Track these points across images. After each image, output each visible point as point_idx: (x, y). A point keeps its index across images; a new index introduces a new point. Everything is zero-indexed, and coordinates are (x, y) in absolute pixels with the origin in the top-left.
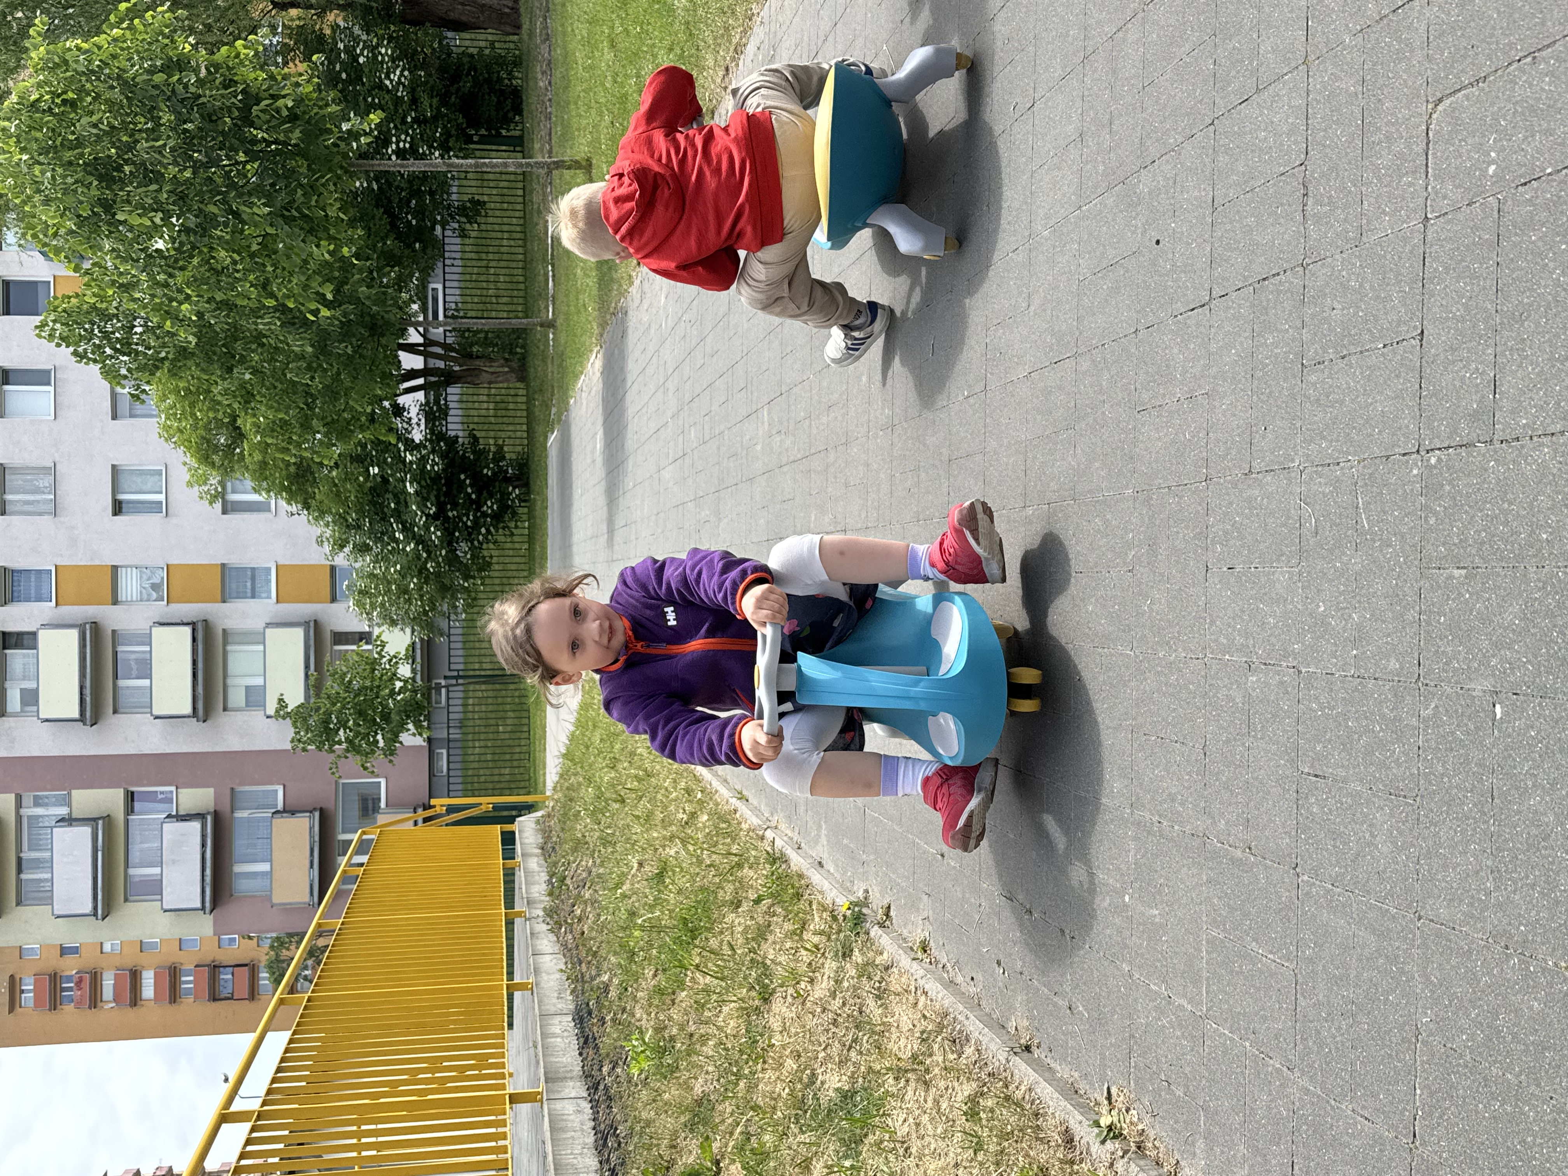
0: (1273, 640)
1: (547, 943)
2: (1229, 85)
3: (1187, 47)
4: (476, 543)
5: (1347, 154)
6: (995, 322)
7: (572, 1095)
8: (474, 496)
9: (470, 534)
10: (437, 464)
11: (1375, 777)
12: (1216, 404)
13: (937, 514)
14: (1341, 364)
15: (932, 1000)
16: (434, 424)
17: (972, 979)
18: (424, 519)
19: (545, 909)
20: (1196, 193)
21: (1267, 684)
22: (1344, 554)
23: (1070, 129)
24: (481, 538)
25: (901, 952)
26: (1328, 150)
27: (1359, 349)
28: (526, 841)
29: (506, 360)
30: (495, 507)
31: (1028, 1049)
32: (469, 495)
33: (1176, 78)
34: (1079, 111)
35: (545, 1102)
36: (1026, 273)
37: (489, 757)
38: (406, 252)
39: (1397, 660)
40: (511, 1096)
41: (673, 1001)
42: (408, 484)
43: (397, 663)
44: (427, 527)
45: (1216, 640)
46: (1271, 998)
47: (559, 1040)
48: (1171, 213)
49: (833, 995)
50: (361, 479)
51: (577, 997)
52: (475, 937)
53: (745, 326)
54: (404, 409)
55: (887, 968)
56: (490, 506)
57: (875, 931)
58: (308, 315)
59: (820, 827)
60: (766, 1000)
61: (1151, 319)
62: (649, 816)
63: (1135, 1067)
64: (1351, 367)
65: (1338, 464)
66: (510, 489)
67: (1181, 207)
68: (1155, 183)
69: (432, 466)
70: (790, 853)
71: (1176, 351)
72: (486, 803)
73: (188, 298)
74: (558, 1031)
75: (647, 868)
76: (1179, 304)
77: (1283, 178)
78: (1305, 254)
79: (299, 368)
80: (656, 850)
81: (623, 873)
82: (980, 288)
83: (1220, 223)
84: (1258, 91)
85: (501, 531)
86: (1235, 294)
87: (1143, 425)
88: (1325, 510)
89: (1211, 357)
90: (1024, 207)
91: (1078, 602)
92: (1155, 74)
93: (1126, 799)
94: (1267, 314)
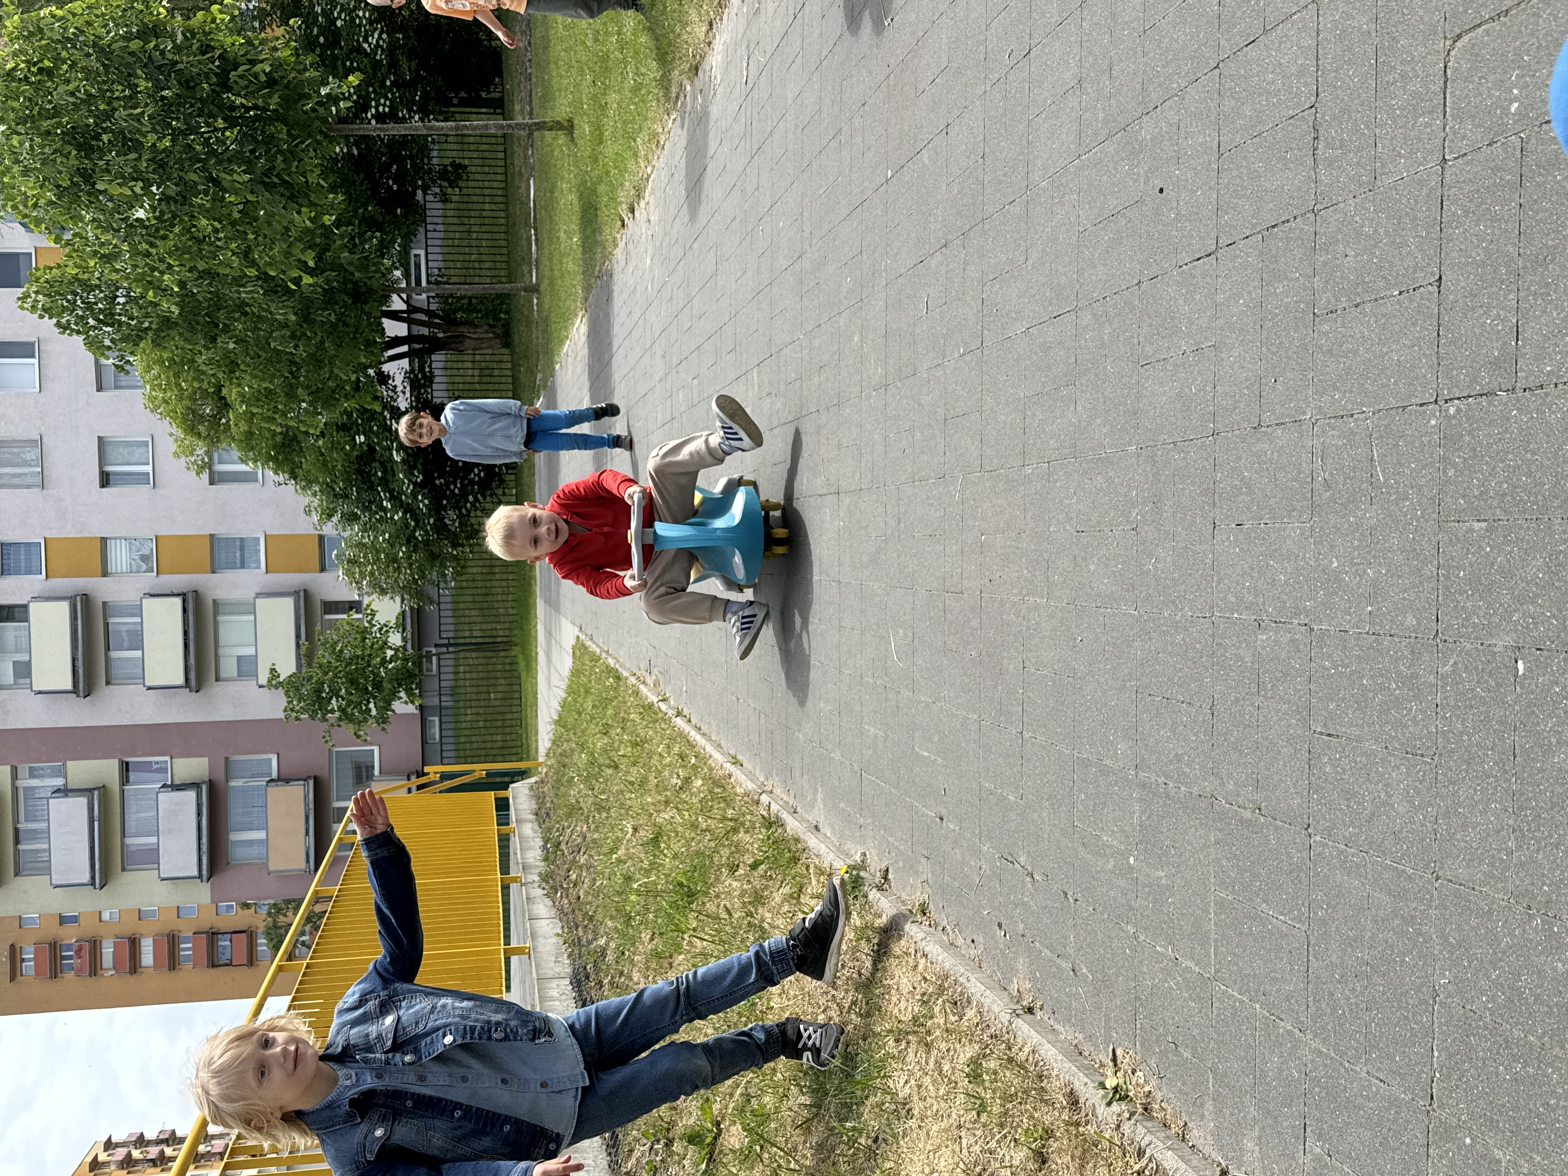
0: (1285, 597)
1: (543, 908)
2: (1234, 26)
4: (464, 511)
5: (1359, 95)
6: (991, 276)
9: (458, 502)
11: (1390, 736)
12: (1224, 355)
13: (932, 475)
14: (1355, 312)
15: (932, 963)
16: (419, 393)
17: (973, 941)
18: (411, 487)
19: (540, 874)
20: (1201, 139)
21: (1277, 642)
22: (1359, 508)
23: (1068, 75)
24: (468, 505)
25: (900, 914)
26: (1339, 92)
27: (1373, 297)
28: (521, 807)
29: (491, 326)
30: (482, 474)
31: (1030, 1010)
33: (1178, 20)
34: (1078, 58)
36: (1023, 226)
37: (481, 724)
38: (388, 218)
39: (1414, 616)
42: (394, 453)
43: (387, 631)
44: (414, 495)
45: (1224, 599)
46: (1282, 959)
47: (557, 1003)
48: (1175, 161)
50: (348, 447)
51: (574, 962)
52: (470, 903)
53: (734, 287)
54: (389, 376)
55: (887, 933)
56: (477, 474)
57: (873, 895)
58: (290, 284)
59: (816, 791)
61: (1155, 270)
62: (644, 782)
63: (1141, 1029)
64: (1365, 316)
65: (1352, 415)
67: (1186, 154)
68: (1157, 130)
70: (785, 816)
71: (1181, 302)
72: (480, 770)
73: (170, 267)
74: (556, 994)
75: (642, 833)
76: (1184, 254)
77: (1292, 121)
78: (1316, 200)
79: (283, 337)
80: (650, 815)
81: (618, 838)
82: (975, 242)
83: (1227, 170)
84: (1265, 32)
85: (488, 498)
86: (1242, 242)
87: (1147, 379)
88: (1338, 463)
89: (1218, 308)
90: (1021, 157)
91: (1080, 562)
92: (1157, 17)
93: (1132, 760)
94: (1276, 262)
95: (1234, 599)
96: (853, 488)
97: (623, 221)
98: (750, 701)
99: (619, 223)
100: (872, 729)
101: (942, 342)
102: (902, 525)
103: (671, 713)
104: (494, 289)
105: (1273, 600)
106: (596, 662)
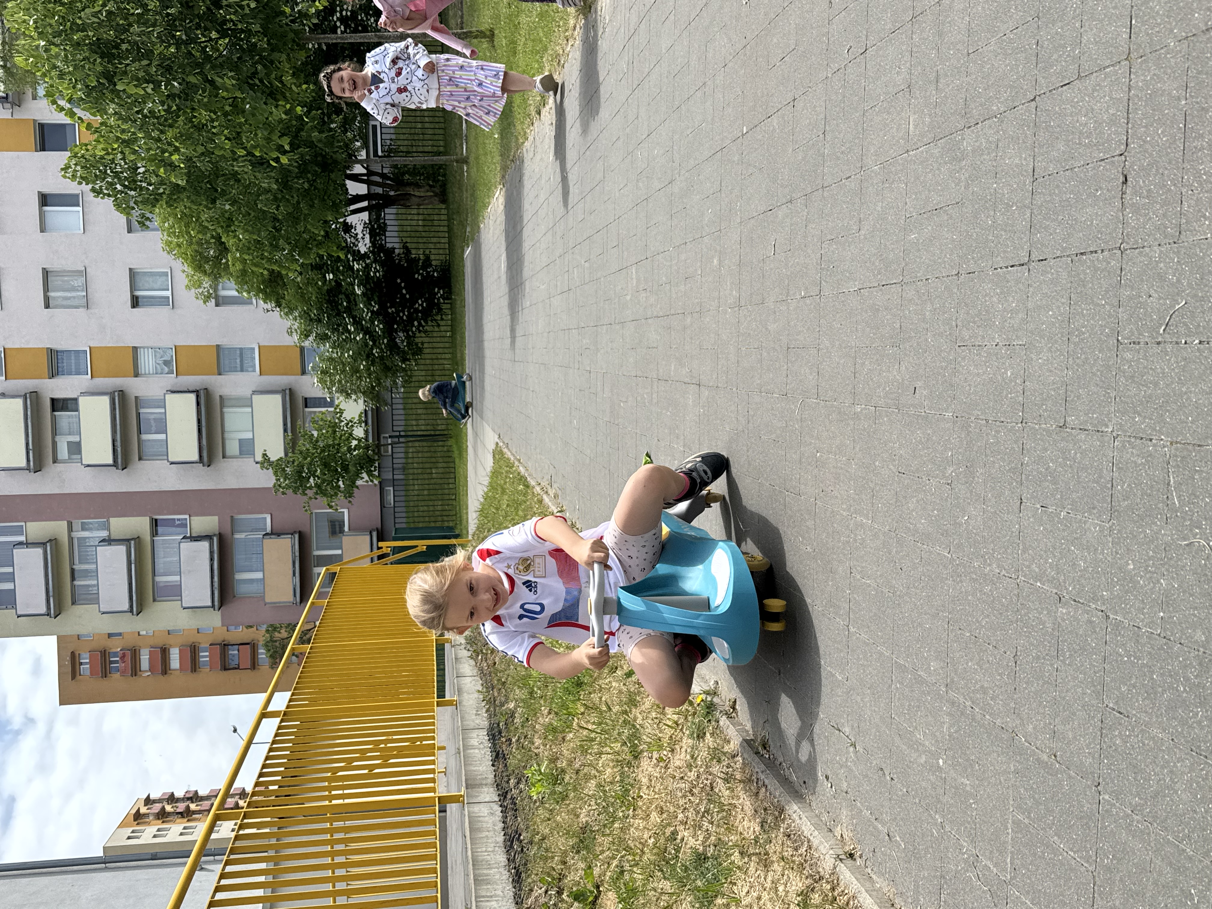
0: (1083, 582)
1: (468, 668)
2: (1052, 66)
3: (1011, 25)
4: (410, 333)
5: (1168, 154)
6: (829, 237)
7: (487, 800)
8: (408, 296)
10: (379, 271)
11: (1177, 730)
12: (1033, 356)
13: (776, 390)
14: (1158, 349)
15: (770, 794)
16: (375, 239)
17: (805, 782)
18: (369, 314)
20: (1017, 161)
21: (1075, 618)
22: (1154, 523)
23: (899, 78)
24: (414, 329)
25: (746, 745)
26: (1148, 146)
27: (1175, 339)
29: (431, 186)
30: (425, 304)
31: (851, 856)
32: (405, 295)
34: (908, 65)
35: (466, 806)
36: (857, 200)
37: (425, 493)
39: (1204, 634)
40: (439, 798)
41: (564, 739)
42: (356, 287)
43: (352, 426)
44: (372, 321)
45: (1028, 567)
46: (1070, 888)
47: (477, 751)
48: (993, 175)
49: (690, 767)
50: (320, 283)
51: (490, 717)
52: (412, 661)
53: (617, 194)
54: (351, 226)
55: (734, 758)
56: (421, 304)
57: (724, 721)
58: (271, 162)
60: (636, 757)
61: (972, 267)
63: (945, 902)
64: (1167, 355)
65: (1151, 440)
66: (436, 290)
67: (1003, 171)
68: (977, 144)
69: (375, 273)
71: (995, 299)
72: (422, 545)
73: (177, 150)
74: (476, 744)
76: (999, 258)
77: (1102, 163)
78: (1123, 239)
79: (267, 200)
82: (816, 204)
83: (1040, 193)
84: (1079, 77)
85: (430, 323)
86: (1053, 261)
87: (964, 359)
88: (1136, 479)
89: (1029, 313)
90: (857, 141)
91: (901, 498)
92: (980, 43)
93: (942, 679)
94: (1084, 286)
95: (1037, 570)
96: (711, 384)
99: (529, 121)
101: (787, 282)
102: (751, 425)
104: (432, 160)
105: (1073, 581)
106: (511, 468)
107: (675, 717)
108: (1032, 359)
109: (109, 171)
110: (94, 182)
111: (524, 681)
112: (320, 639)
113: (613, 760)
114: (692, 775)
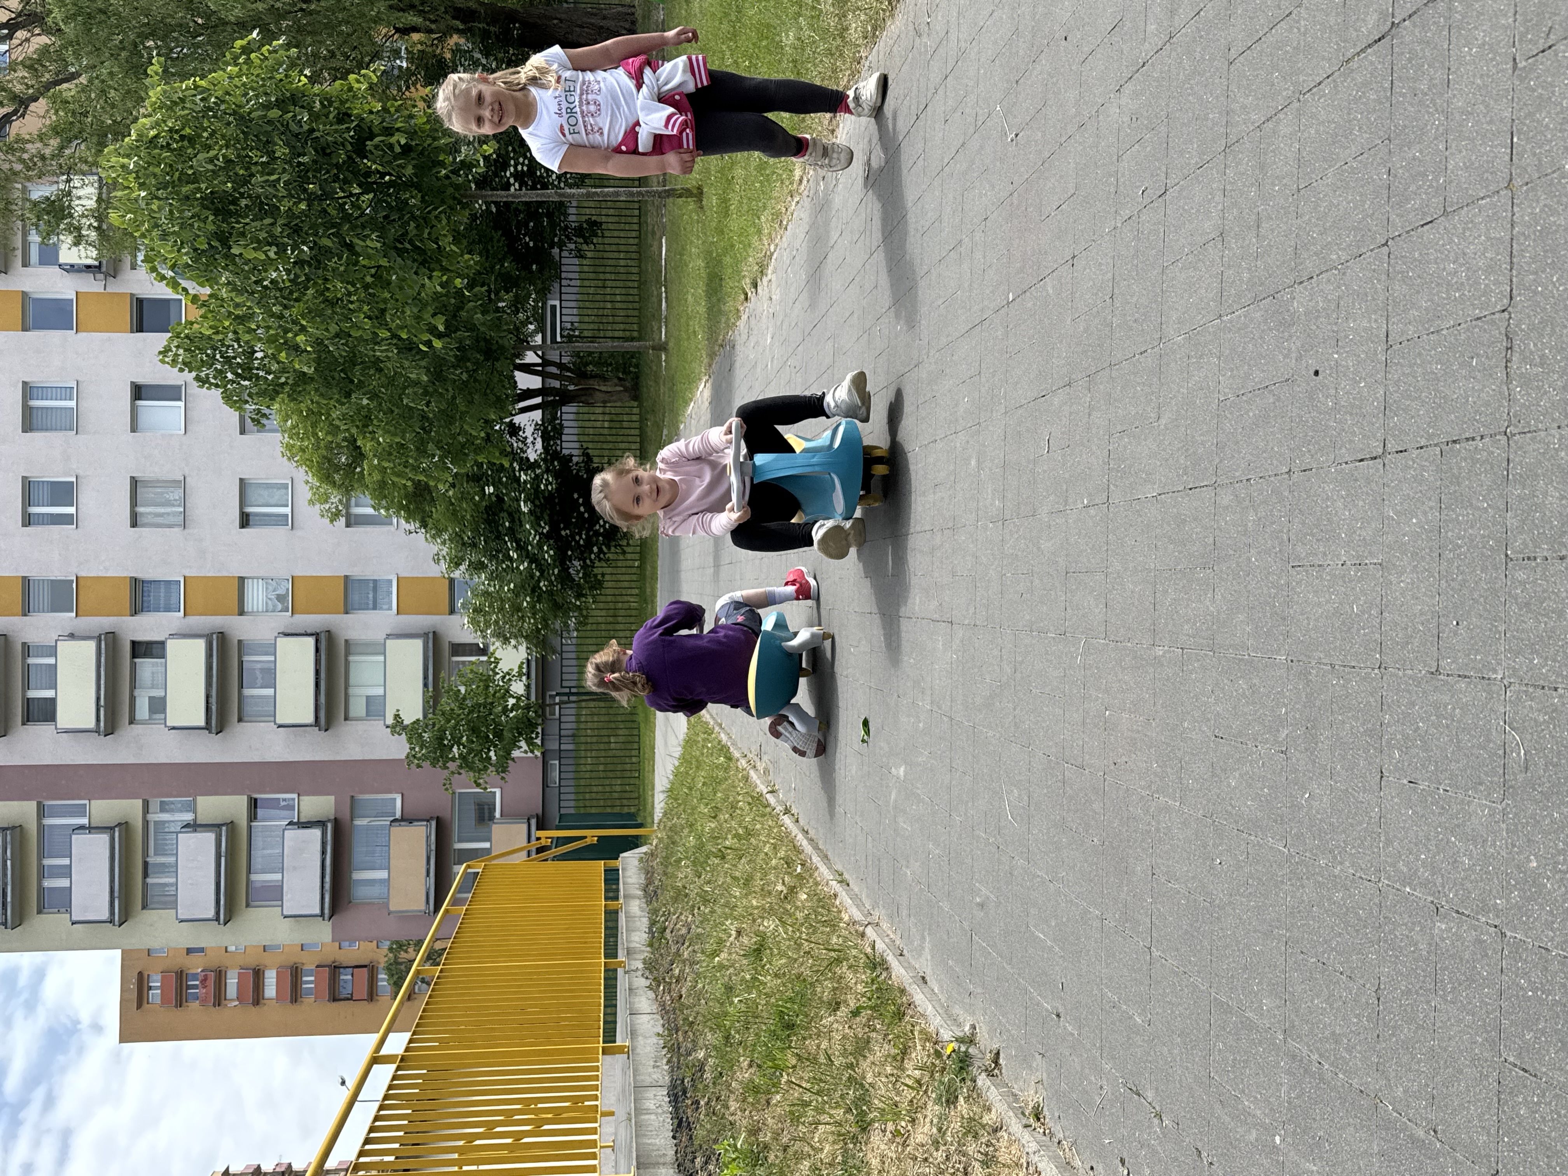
0: (1469, 885)
1: (645, 1002)
2: (1408, 200)
3: (1354, 149)
4: (588, 561)
6: (1119, 428)
8: (586, 515)
9: (582, 553)
10: (551, 484)
12: (1393, 578)
13: (1052, 628)
16: (548, 444)
17: (1092, 1168)
18: (537, 537)
19: (645, 962)
20: (1365, 324)
21: (1459, 936)
23: (1207, 225)
24: (593, 556)
25: (1011, 1114)
26: (1539, 298)
28: (630, 880)
29: (620, 379)
32: (583, 513)
34: (1220, 207)
36: (1155, 380)
37: (601, 770)
38: (523, 274)
41: (768, 1102)
42: (522, 503)
43: (510, 680)
44: (540, 546)
45: (1393, 865)
47: (653, 1117)
48: (1333, 342)
49: (936, 1144)
50: (477, 498)
51: (672, 1071)
52: (576, 990)
54: (519, 428)
55: (996, 1131)
57: (982, 1080)
58: (421, 346)
59: (923, 938)
60: (864, 1130)
61: (1308, 462)
62: (748, 881)
65: (1556, 689)
67: (1347, 337)
68: (1313, 304)
69: (546, 485)
70: (890, 958)
71: (1339, 504)
72: (592, 835)
73: (303, 329)
74: (652, 1107)
75: (745, 940)
76: (1344, 450)
77: (1479, 323)
78: (1510, 421)
79: (415, 394)
80: (754, 921)
81: (721, 938)
82: (1101, 387)
83: (1396, 364)
84: (1445, 213)
85: (613, 549)
86: (1416, 452)
87: (1299, 583)
89: (1386, 522)
90: (1154, 306)
91: (1219, 772)
92: (1313, 176)
93: (1279, 1022)
94: (1459, 484)
96: (967, 622)
97: (746, 294)
98: (858, 819)
99: (743, 297)
100: (983, 889)
101: (1065, 487)
102: (1018, 675)
103: (779, 809)
104: (622, 347)
105: (1455, 884)
106: (709, 735)
107: (917, 1073)
108: (1391, 583)
109: (218, 356)
110: (199, 369)
111: (717, 1021)
112: (452, 958)
113: (833, 1133)
114: (940, 1155)
